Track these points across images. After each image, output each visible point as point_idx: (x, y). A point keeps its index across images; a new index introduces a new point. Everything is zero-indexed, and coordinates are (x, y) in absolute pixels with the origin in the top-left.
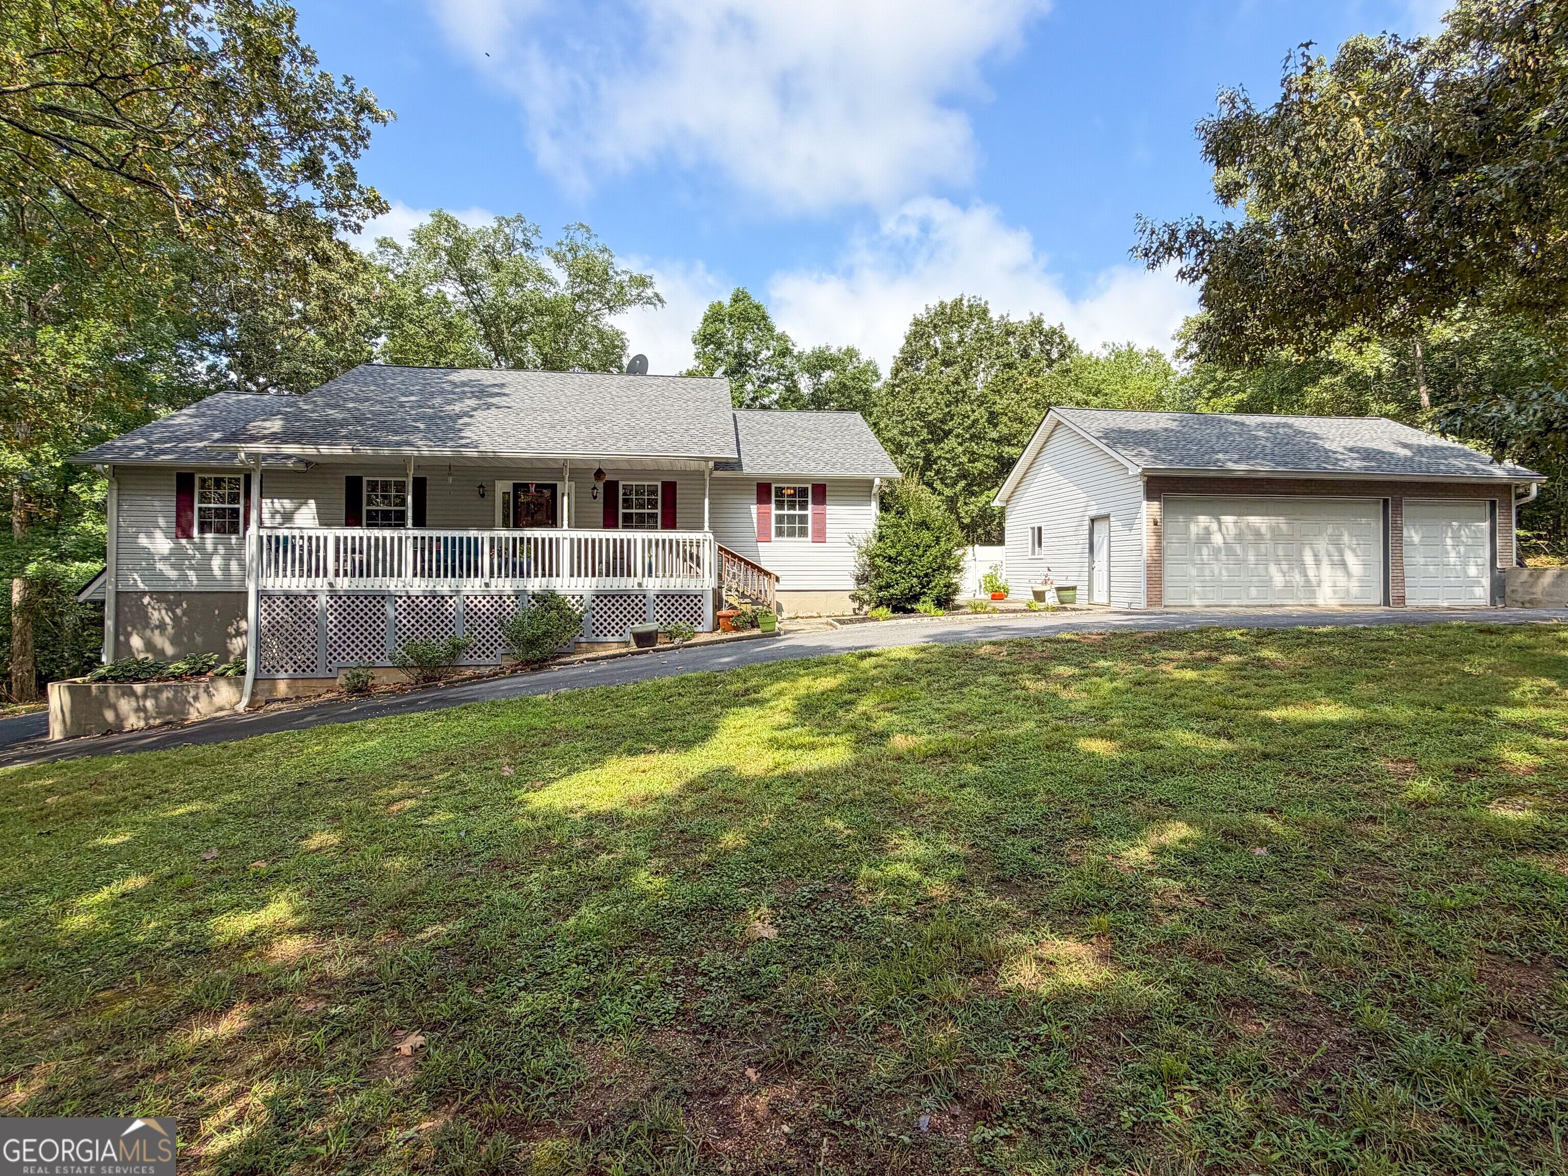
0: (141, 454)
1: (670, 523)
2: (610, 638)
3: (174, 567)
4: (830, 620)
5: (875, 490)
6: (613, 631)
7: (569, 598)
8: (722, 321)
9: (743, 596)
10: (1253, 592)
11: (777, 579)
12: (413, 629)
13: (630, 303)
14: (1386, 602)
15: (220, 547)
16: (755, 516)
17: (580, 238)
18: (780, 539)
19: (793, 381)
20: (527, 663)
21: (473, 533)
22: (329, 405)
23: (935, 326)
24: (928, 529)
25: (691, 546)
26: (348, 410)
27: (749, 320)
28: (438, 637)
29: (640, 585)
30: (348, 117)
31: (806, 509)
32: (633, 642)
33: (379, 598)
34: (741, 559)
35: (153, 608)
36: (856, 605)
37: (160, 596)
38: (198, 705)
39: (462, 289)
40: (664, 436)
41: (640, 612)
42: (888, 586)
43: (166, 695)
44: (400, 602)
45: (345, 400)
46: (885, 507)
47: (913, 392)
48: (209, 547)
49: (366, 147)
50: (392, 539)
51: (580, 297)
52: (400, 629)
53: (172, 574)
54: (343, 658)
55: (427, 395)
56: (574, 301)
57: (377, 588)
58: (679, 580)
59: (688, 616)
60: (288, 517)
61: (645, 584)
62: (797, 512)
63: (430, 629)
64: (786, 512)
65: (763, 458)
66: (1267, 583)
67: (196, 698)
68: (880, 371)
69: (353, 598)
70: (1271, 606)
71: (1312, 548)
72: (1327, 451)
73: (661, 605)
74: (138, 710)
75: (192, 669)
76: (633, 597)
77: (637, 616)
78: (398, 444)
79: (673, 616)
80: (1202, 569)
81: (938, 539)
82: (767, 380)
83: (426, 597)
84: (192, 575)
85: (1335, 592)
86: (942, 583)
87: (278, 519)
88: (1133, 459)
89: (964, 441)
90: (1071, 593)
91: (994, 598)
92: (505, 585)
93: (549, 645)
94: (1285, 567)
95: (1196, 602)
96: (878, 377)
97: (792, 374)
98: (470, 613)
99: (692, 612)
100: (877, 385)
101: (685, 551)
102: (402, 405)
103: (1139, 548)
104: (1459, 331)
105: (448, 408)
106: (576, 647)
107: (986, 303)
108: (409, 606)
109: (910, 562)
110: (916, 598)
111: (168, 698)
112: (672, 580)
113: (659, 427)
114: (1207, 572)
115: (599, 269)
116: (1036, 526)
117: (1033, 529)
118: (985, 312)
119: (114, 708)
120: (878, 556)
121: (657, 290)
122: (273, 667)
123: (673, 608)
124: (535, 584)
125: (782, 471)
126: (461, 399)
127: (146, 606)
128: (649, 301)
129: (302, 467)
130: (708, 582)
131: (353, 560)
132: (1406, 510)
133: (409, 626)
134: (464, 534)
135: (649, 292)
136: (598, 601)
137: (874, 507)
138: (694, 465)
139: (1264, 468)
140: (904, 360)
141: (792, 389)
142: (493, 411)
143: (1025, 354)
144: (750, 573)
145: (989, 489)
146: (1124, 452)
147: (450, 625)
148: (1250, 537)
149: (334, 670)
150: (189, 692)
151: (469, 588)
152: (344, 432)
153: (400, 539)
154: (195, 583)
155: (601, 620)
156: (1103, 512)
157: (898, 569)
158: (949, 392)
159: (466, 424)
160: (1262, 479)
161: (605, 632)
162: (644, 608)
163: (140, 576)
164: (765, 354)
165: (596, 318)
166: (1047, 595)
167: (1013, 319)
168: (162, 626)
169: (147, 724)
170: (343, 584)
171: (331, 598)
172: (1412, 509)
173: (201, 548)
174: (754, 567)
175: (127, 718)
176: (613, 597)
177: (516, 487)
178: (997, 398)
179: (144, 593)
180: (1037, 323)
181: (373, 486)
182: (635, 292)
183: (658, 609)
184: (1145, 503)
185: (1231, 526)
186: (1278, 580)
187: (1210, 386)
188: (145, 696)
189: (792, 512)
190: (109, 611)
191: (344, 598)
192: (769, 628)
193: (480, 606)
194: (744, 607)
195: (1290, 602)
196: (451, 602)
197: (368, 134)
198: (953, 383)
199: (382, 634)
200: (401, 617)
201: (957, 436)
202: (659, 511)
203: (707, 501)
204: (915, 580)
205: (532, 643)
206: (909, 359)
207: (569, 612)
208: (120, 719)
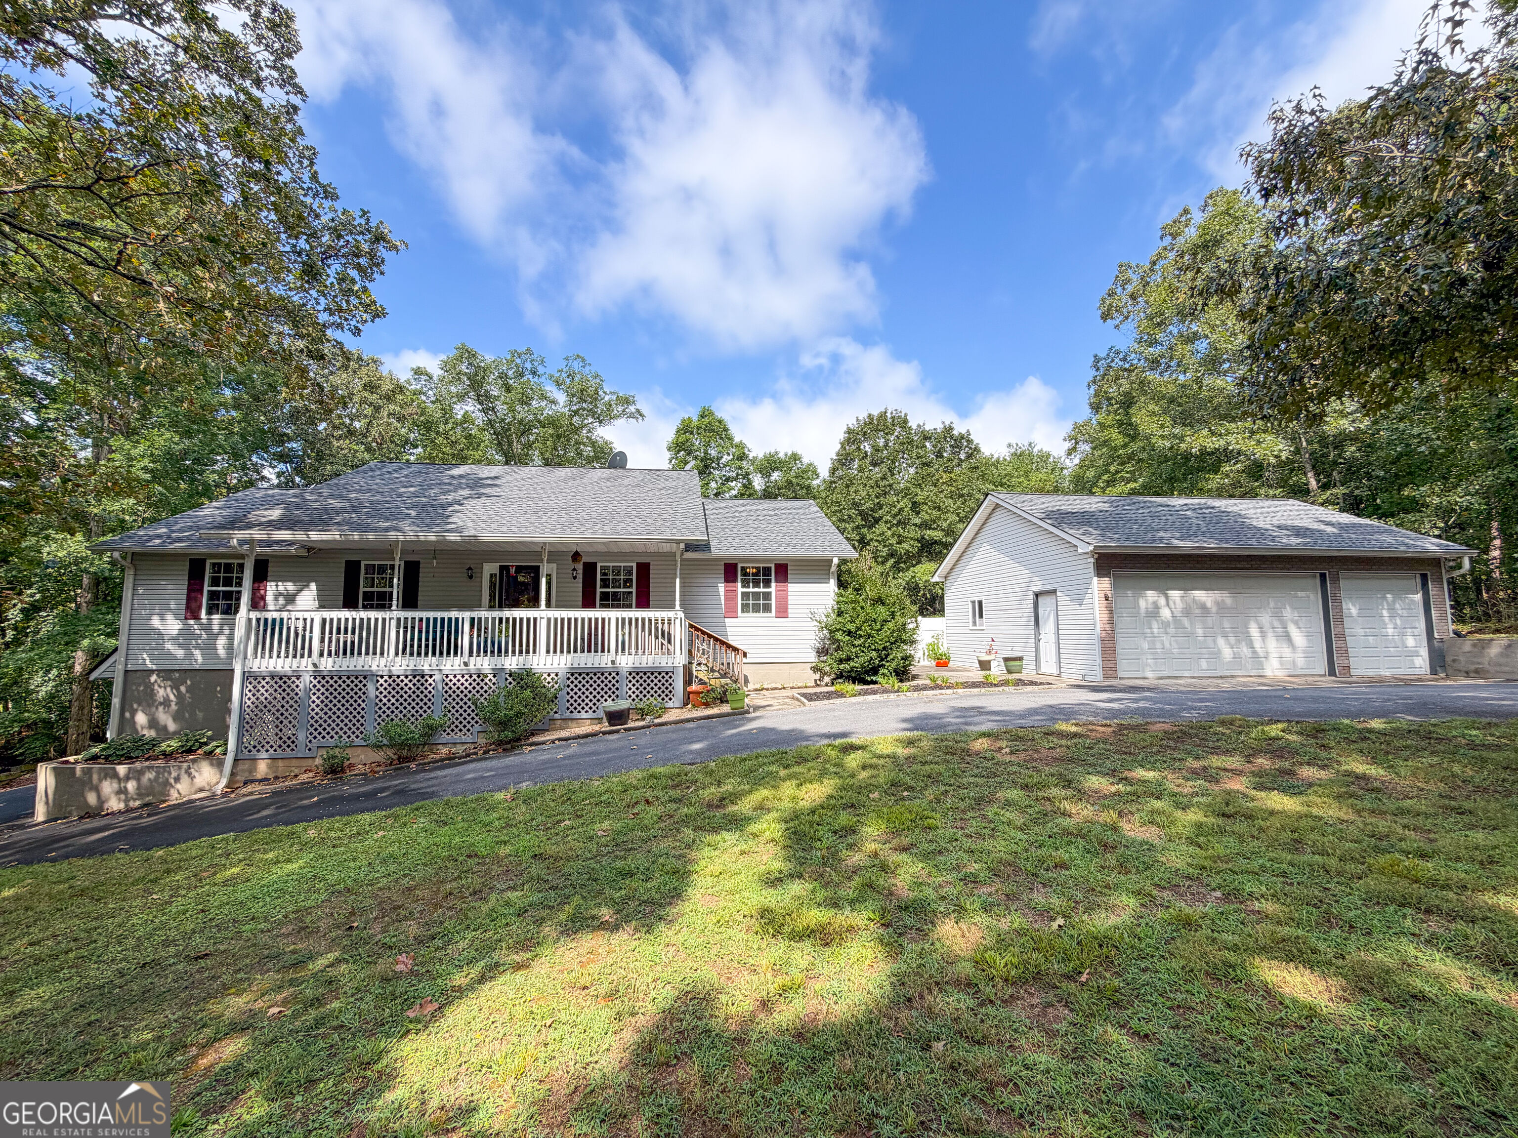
0: (158, 541)
1: (644, 602)
2: (583, 715)
3: (180, 646)
4: (795, 693)
5: (834, 569)
6: (587, 708)
7: (545, 675)
8: (692, 433)
9: (713, 670)
10: (1204, 664)
11: (745, 655)
12: (393, 708)
13: (616, 417)
14: (1332, 672)
15: (226, 627)
16: (722, 594)
17: (576, 366)
18: (746, 615)
19: (749, 480)
20: (500, 743)
21: (453, 614)
22: (332, 496)
23: (865, 433)
24: (883, 604)
25: (663, 624)
26: (349, 500)
27: (712, 431)
28: (417, 715)
29: (613, 662)
30: (365, 247)
31: (770, 587)
32: (605, 720)
33: (361, 678)
34: (710, 636)
35: (160, 686)
36: (817, 676)
37: (166, 674)
38: (178, 786)
39: (479, 407)
40: (638, 521)
41: (614, 689)
42: (849, 659)
43: (150, 775)
44: (381, 681)
45: (349, 491)
46: (842, 585)
47: (847, 486)
48: (216, 628)
49: (382, 273)
50: (377, 620)
51: (576, 413)
52: (380, 708)
53: (180, 653)
54: (324, 737)
55: (424, 487)
56: (571, 416)
57: (359, 668)
58: (651, 658)
59: (659, 692)
60: (290, 599)
61: (618, 662)
62: (762, 590)
63: (409, 708)
64: (751, 590)
65: (730, 540)
66: (1217, 655)
67: (177, 779)
68: (819, 471)
69: (336, 678)
70: (1221, 677)
71: (1257, 622)
72: (1259, 529)
73: (634, 681)
74: (119, 792)
75: (182, 746)
76: (606, 675)
77: (610, 693)
78: (387, 530)
79: (645, 692)
80: (1153, 642)
81: (893, 614)
82: (728, 479)
83: (406, 677)
84: (198, 654)
85: (1281, 664)
86: (899, 655)
87: (281, 601)
88: (1082, 537)
89: (892, 526)
90: (1018, 663)
91: (938, 665)
92: (485, 664)
93: (522, 726)
94: (1232, 640)
95: (1149, 674)
96: (817, 475)
97: (747, 474)
98: (450, 692)
99: (663, 688)
100: (815, 483)
101: (657, 629)
102: (400, 495)
103: (1092, 622)
104: (1354, 421)
105: (443, 497)
106: (549, 725)
107: (906, 415)
108: (390, 685)
109: (869, 636)
110: (875, 671)
111: (150, 779)
112: (645, 658)
113: (634, 513)
114: (1158, 645)
115: (591, 391)
116: (977, 599)
117: (973, 602)
118: (906, 421)
119: (97, 789)
120: (837, 630)
121: (638, 407)
122: (255, 747)
123: (645, 685)
124: (511, 663)
125: (747, 552)
126: (455, 490)
127: (153, 684)
128: (631, 416)
129: (304, 553)
130: (680, 660)
131: (338, 641)
132: (1342, 583)
133: (389, 705)
134: (446, 615)
135: (632, 409)
136: (572, 679)
137: (833, 584)
138: (666, 548)
139: (1209, 545)
140: (839, 461)
141: (748, 486)
142: (483, 500)
143: (939, 455)
144: (718, 647)
145: (914, 566)
146: (1071, 532)
147: (429, 704)
148: (1197, 611)
149: (314, 749)
150: (170, 773)
151: (449, 667)
152: (338, 519)
153: (384, 620)
154: (200, 661)
155: (576, 697)
156: (1048, 587)
157: (856, 643)
158: (878, 486)
159: (457, 511)
160: (1205, 556)
161: (579, 708)
162: (617, 685)
163: (149, 655)
164: (726, 458)
165: (589, 431)
166: (993, 664)
167: (928, 427)
168: (166, 703)
169: (126, 806)
170: (327, 664)
171: (315, 678)
172: (1347, 582)
173: (208, 628)
174: (723, 643)
175: (107, 800)
176: (588, 674)
177: (502, 568)
178: (918, 491)
179: (152, 671)
180: (949, 430)
181: (370, 569)
182: (620, 409)
183: (630, 685)
184: (1095, 579)
185: (1178, 600)
186: (1227, 653)
187: (1105, 477)
188: (127, 778)
189: (756, 590)
190: (117, 688)
191: (328, 678)
192: (739, 705)
193: (458, 684)
194: (713, 682)
195: (1239, 673)
196: (430, 681)
197: (383, 261)
198: (882, 479)
199: (362, 713)
200: (381, 696)
201: (886, 522)
202: (633, 590)
203: (678, 580)
204: (874, 653)
205: (503, 724)
206: (843, 460)
207: (544, 690)
208: (101, 801)
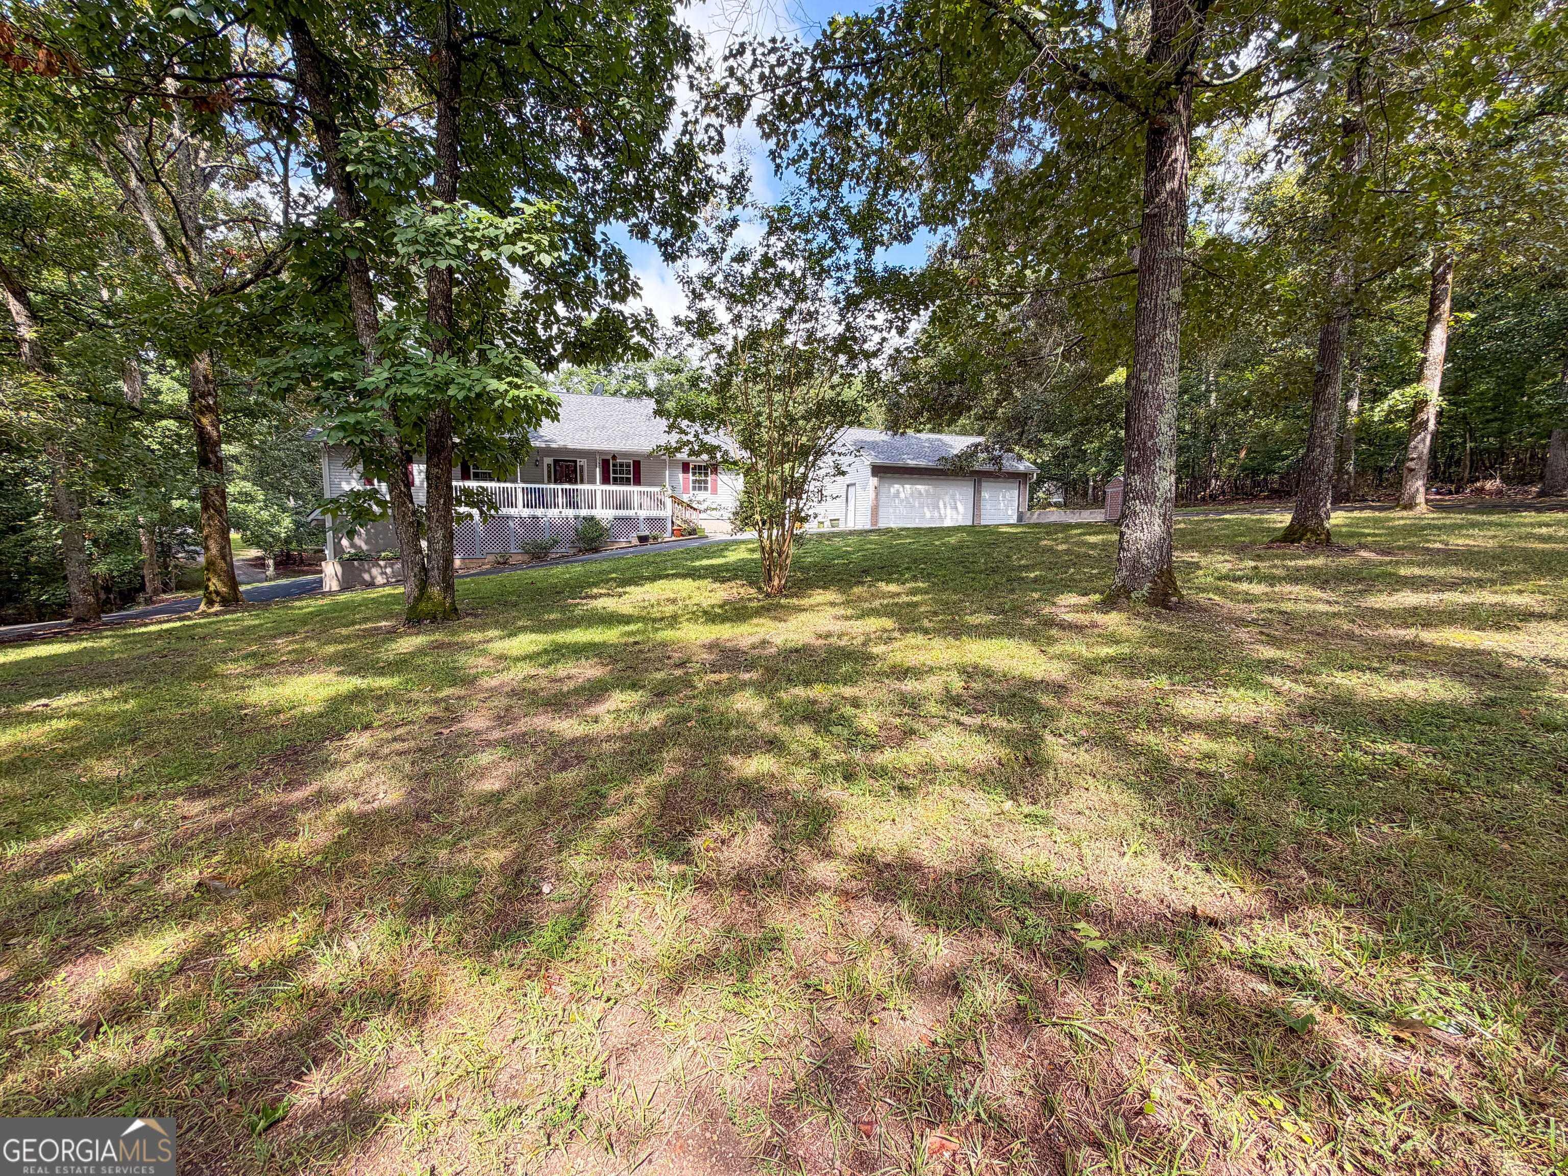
1: (637, 482)
2: (622, 540)
6: (623, 537)
7: (603, 519)
9: (685, 520)
11: (700, 512)
12: (524, 534)
16: (682, 480)
18: (695, 490)
25: (655, 494)
28: (536, 538)
29: (637, 514)
31: (707, 477)
33: (506, 519)
34: (682, 502)
44: (517, 520)
46: (748, 477)
50: (511, 488)
52: (517, 534)
54: (489, 549)
57: (504, 513)
58: (653, 511)
59: (660, 528)
61: (639, 513)
62: (703, 478)
63: (532, 534)
64: (697, 478)
66: (923, 517)
69: (492, 518)
71: (943, 500)
73: (647, 523)
74: (382, 573)
76: (635, 519)
77: (638, 528)
79: (654, 528)
80: (895, 508)
83: (530, 518)
85: (951, 518)
88: (867, 457)
90: (837, 520)
92: (570, 513)
93: (595, 542)
94: (931, 508)
95: (891, 522)
98: (553, 525)
99: (662, 526)
101: (652, 497)
103: (868, 499)
106: (605, 544)
108: (521, 522)
114: (897, 511)
123: (651, 525)
124: (584, 512)
130: (670, 514)
132: (983, 484)
133: (521, 532)
136: (617, 521)
137: (742, 476)
139: (922, 463)
144: (686, 508)
146: (863, 454)
147: (541, 530)
148: (917, 495)
149: (485, 555)
151: (551, 514)
153: (515, 488)
155: (618, 530)
156: (853, 482)
160: (922, 468)
161: (620, 536)
162: (640, 525)
166: (825, 523)
171: (481, 518)
172: (986, 483)
174: (689, 506)
176: (622, 519)
177: (555, 461)
183: (647, 525)
184: (871, 478)
185: (908, 490)
186: (928, 515)
189: (700, 478)
190: (329, 526)
191: (488, 518)
192: (697, 535)
193: (557, 521)
194: (685, 525)
196: (541, 520)
199: (508, 536)
200: (517, 528)
202: (632, 476)
205: (586, 541)
207: (602, 527)
208: (373, 578)
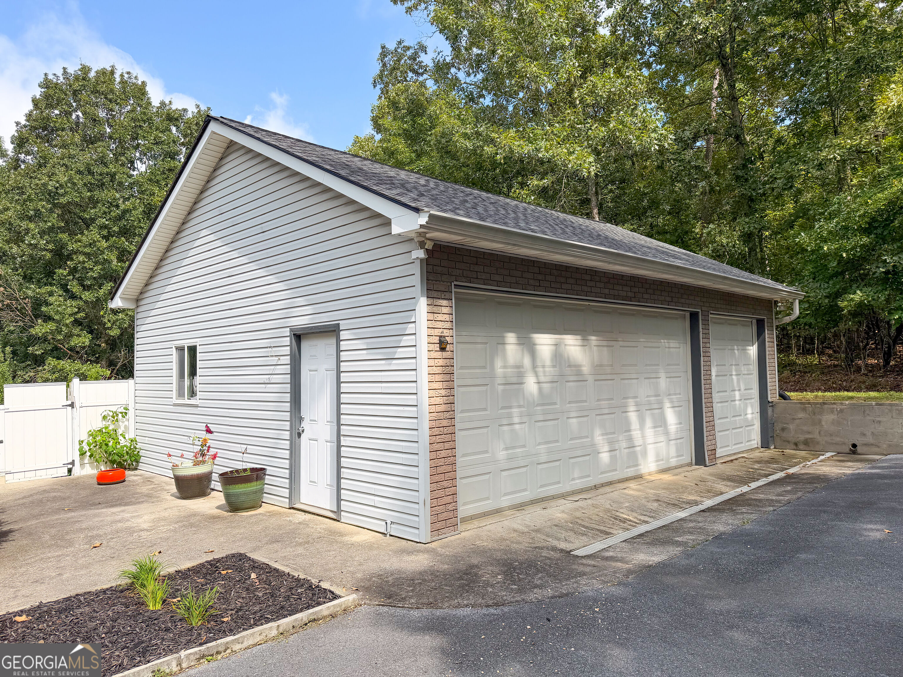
14: (700, 459)
23: (75, 93)
88: (401, 199)
103: (413, 399)
107: (144, 83)
116: (186, 343)
117: (180, 349)
118: (143, 93)
132: (713, 329)
146: (378, 189)
156: (324, 319)
167: (176, 106)
178: (156, 190)
184: (423, 302)
